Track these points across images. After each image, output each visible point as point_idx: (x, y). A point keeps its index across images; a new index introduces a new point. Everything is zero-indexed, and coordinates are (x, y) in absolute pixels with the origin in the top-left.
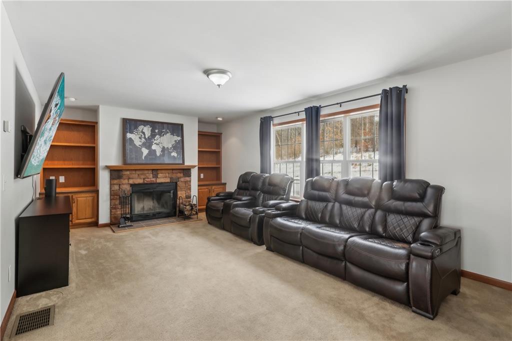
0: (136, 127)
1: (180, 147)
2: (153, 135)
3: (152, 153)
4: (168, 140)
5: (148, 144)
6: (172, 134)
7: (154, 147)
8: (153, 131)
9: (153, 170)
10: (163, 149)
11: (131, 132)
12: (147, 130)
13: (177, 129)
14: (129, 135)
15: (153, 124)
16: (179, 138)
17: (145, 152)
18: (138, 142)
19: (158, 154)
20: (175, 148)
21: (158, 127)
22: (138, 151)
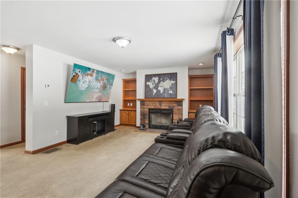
0: (151, 79)
1: (175, 87)
2: (159, 82)
3: (158, 91)
4: (167, 84)
5: (156, 87)
6: (170, 80)
7: (159, 88)
8: (159, 79)
9: (159, 101)
10: (165, 89)
11: (149, 82)
12: (156, 79)
13: (173, 76)
14: (148, 83)
15: (159, 76)
16: (174, 82)
17: (155, 91)
18: (151, 86)
19: (161, 92)
20: (171, 88)
21: (162, 77)
22: (151, 90)
